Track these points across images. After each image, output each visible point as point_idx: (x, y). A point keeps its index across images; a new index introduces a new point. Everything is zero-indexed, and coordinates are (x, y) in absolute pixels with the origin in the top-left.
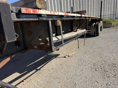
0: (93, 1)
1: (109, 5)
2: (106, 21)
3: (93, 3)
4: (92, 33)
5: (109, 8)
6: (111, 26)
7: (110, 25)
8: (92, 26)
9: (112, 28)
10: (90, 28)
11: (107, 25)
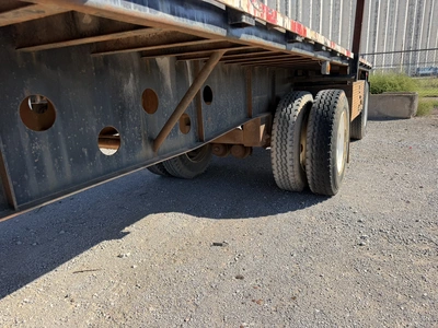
0: (335, 5)
1: (391, 24)
2: (382, 84)
3: (336, 11)
4: (285, 176)
5: (390, 34)
6: (411, 112)
7: (407, 107)
8: (286, 120)
9: (412, 119)
10: (268, 131)
11: (391, 104)
